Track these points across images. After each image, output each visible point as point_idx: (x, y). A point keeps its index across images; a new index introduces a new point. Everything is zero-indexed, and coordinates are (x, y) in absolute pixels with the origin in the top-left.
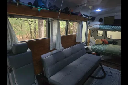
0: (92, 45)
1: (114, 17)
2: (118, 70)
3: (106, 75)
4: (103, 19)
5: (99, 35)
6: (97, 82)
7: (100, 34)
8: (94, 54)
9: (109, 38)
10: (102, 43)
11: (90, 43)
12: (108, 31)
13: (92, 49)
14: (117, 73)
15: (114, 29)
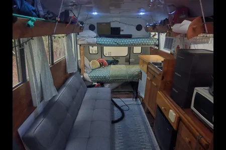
0: (89, 72)
1: (109, 23)
2: (132, 99)
3: (125, 112)
4: (96, 25)
5: (92, 52)
6: (119, 126)
7: (94, 51)
8: (98, 86)
9: (107, 56)
10: (100, 65)
11: (84, 69)
12: (104, 47)
13: (91, 79)
14: (132, 103)
15: (118, 44)
